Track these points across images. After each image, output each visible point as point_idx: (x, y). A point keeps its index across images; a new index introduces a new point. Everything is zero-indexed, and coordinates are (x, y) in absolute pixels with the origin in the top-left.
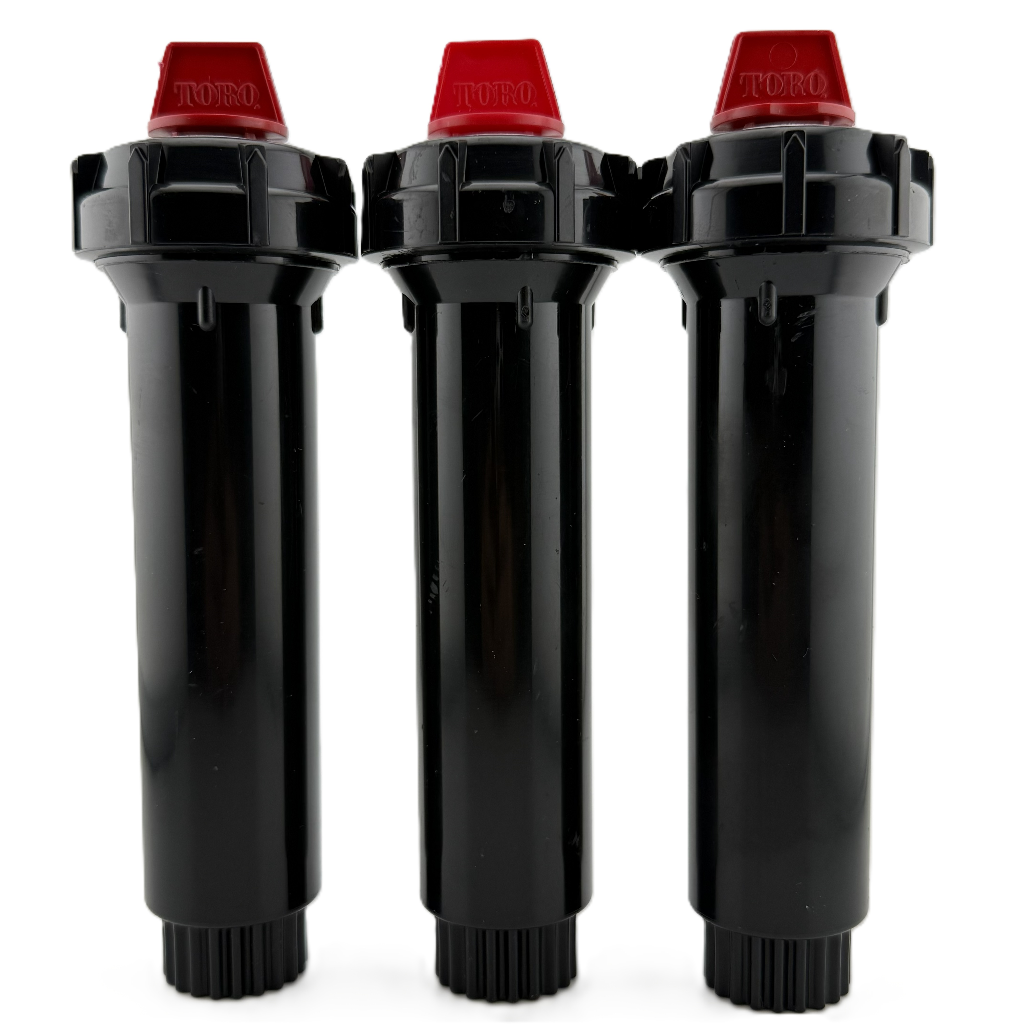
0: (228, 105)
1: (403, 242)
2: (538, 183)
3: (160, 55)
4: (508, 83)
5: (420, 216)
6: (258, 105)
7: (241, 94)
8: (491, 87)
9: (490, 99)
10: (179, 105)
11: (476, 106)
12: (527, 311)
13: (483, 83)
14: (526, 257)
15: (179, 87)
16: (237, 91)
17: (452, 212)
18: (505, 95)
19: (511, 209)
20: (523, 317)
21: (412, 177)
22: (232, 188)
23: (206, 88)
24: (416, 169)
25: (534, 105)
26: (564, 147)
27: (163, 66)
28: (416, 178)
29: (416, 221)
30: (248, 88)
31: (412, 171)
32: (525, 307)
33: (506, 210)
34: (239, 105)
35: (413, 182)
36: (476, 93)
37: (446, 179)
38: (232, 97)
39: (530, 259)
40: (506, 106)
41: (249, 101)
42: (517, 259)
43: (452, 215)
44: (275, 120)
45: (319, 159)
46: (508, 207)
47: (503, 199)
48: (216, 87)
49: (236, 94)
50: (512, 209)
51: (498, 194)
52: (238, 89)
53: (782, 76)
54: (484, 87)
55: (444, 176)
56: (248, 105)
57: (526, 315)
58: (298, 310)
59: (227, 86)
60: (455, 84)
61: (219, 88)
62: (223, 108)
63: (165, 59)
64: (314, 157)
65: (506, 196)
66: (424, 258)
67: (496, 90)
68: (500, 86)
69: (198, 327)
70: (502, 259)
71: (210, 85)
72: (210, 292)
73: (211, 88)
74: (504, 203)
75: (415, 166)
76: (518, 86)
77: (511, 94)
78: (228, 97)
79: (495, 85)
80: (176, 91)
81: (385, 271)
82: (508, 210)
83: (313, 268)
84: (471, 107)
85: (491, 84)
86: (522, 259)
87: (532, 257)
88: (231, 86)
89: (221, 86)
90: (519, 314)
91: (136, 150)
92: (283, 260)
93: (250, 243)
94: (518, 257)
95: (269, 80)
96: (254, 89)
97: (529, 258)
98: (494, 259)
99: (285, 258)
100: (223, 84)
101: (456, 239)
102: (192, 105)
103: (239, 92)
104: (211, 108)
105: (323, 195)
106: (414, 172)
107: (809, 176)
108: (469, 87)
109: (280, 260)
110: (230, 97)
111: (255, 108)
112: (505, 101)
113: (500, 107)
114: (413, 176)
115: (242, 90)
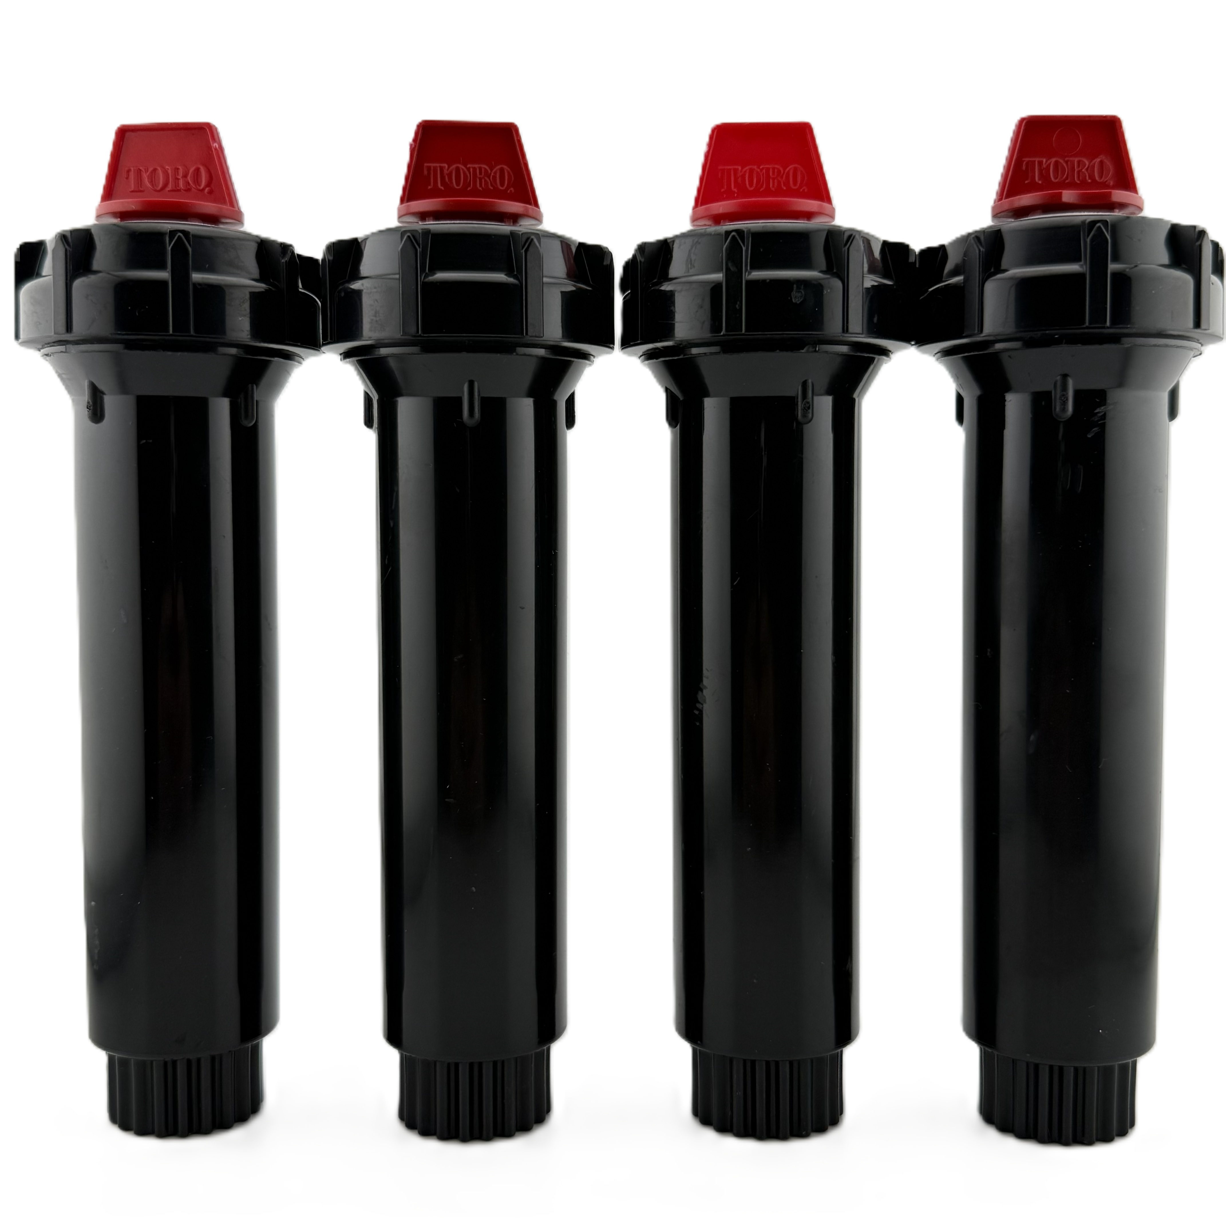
0: (480, 189)
1: (674, 334)
2: (821, 272)
3: (409, 135)
4: (776, 166)
5: (701, 307)
6: (512, 189)
7: (494, 177)
8: (759, 170)
9: (758, 182)
10: (429, 187)
11: (743, 192)
12: (808, 405)
13: (750, 167)
14: (811, 349)
15: (429, 168)
16: (491, 174)
17: (738, 303)
18: (774, 179)
19: (799, 299)
20: (804, 411)
21: (689, 266)
22: (500, 277)
23: (458, 169)
24: (693, 257)
25: (804, 190)
26: (854, 234)
27: (414, 146)
28: (694, 267)
29: (697, 311)
30: (502, 170)
31: (689, 260)
32: (806, 401)
33: (795, 300)
34: (492, 188)
35: (691, 271)
36: (743, 177)
37: (733, 269)
38: (485, 181)
39: (815, 351)
40: (774, 190)
41: (502, 184)
42: (803, 351)
43: (739, 305)
44: (530, 204)
45: (582, 246)
46: (796, 297)
47: (792, 290)
48: (468, 169)
49: (489, 177)
50: (801, 299)
51: (786, 284)
52: (491, 170)
53: (1067, 162)
54: (751, 171)
55: (730, 264)
56: (501, 188)
57: (807, 409)
58: (553, 405)
59: (480, 168)
60: (720, 167)
61: (471, 170)
62: (475, 193)
63: (415, 140)
64: (578, 244)
65: (795, 286)
66: (695, 351)
67: (763, 173)
68: (768, 170)
69: (462, 424)
70: (787, 350)
71: (463, 167)
72: (476, 385)
73: (463, 169)
74: (792, 293)
75: (692, 255)
76: (788, 169)
77: (779, 179)
78: (480, 179)
79: (763, 169)
80: (426, 172)
81: (645, 365)
82: (797, 300)
83: (572, 359)
84: (736, 191)
85: (758, 167)
86: (808, 352)
87: (817, 349)
88: (485, 169)
89: (474, 169)
90: (799, 408)
91: (409, 237)
92: (545, 351)
93: (525, 335)
94: (803, 349)
95: (525, 162)
96: (508, 172)
97: (814, 349)
98: (778, 351)
99: (547, 350)
100: (476, 166)
101: (742, 331)
102: (443, 188)
103: (492, 174)
104: (463, 192)
105: (588, 284)
106: (691, 260)
107: (1113, 267)
108: (736, 171)
109: (541, 352)
110: (483, 180)
111: (509, 192)
112: (773, 186)
113: (768, 192)
114: (691, 264)
115: (495, 173)
